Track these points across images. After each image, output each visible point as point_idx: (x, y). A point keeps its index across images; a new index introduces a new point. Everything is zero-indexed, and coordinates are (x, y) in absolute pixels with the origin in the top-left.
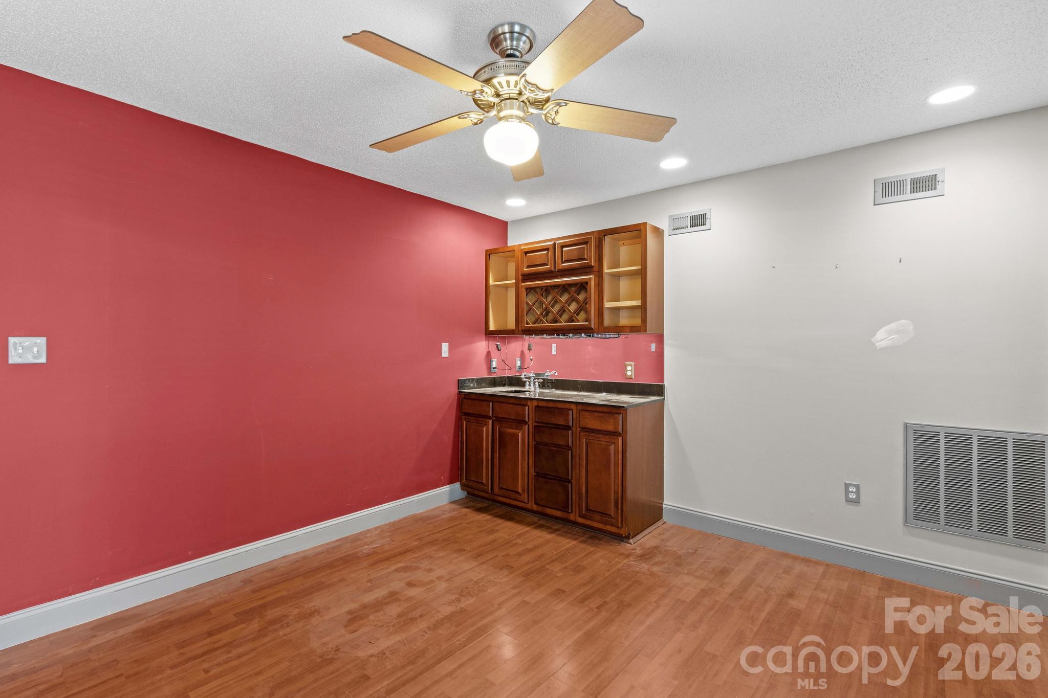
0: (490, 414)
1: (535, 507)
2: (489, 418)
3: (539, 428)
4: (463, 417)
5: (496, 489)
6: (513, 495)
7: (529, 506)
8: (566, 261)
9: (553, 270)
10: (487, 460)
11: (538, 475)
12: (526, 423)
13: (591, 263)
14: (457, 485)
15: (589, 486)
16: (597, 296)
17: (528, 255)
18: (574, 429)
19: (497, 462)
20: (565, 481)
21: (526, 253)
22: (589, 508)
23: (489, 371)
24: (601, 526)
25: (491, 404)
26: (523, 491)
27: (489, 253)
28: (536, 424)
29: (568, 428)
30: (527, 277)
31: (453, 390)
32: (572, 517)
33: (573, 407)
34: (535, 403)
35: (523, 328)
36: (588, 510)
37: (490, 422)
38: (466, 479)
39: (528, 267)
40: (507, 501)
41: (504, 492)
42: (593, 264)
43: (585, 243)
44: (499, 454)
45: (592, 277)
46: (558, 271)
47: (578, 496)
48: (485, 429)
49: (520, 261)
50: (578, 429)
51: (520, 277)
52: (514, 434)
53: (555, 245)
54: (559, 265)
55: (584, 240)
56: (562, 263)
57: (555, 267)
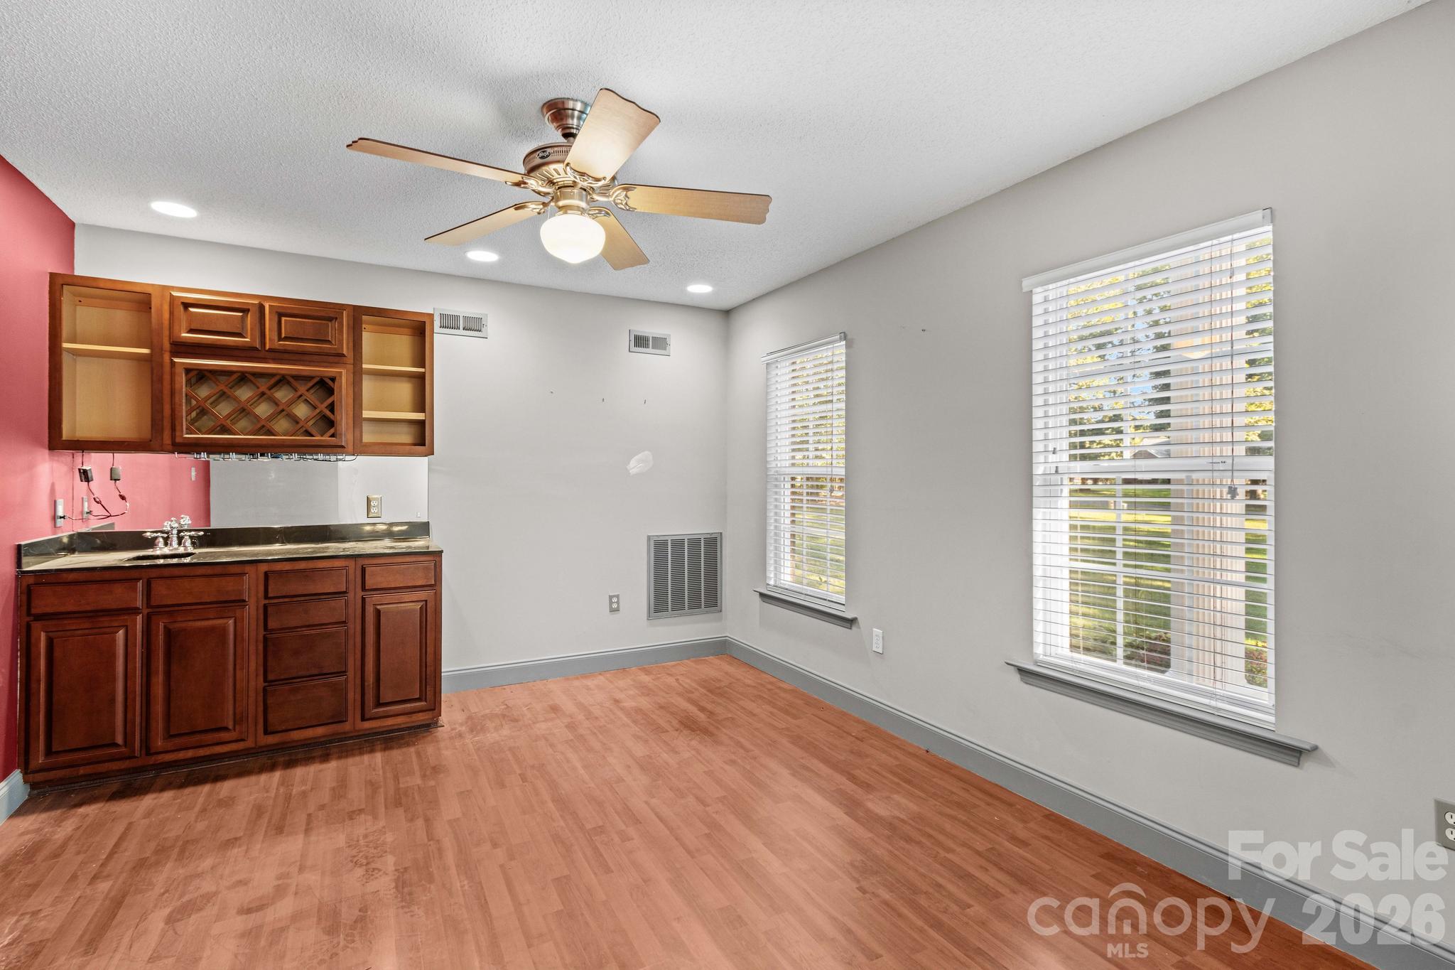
0: (139, 604)
1: (266, 740)
2: (136, 611)
3: (272, 607)
5: (159, 743)
6: (210, 737)
7: (249, 743)
8: (286, 339)
9: (257, 346)
10: (127, 691)
11: (271, 685)
12: (243, 604)
13: (342, 348)
14: (16, 774)
15: (381, 669)
16: (350, 401)
17: (192, 310)
18: (349, 595)
20: (333, 675)
21: (187, 305)
22: (382, 701)
23: (54, 527)
24: (402, 719)
25: (139, 586)
26: (236, 721)
27: (57, 283)
28: (267, 602)
29: (339, 594)
30: (184, 349)
32: (345, 730)
33: (351, 563)
34: (264, 568)
35: (178, 440)
36: (379, 704)
37: (139, 618)
39: (191, 331)
40: (190, 754)
41: (178, 741)
42: (345, 352)
43: (331, 319)
44: (168, 674)
45: (344, 372)
46: (271, 350)
47: (359, 690)
48: (121, 633)
49: (166, 316)
50: (360, 593)
51: (167, 345)
52: (213, 629)
53: (261, 307)
54: (271, 341)
55: (325, 314)
56: (279, 341)
57: (263, 343)
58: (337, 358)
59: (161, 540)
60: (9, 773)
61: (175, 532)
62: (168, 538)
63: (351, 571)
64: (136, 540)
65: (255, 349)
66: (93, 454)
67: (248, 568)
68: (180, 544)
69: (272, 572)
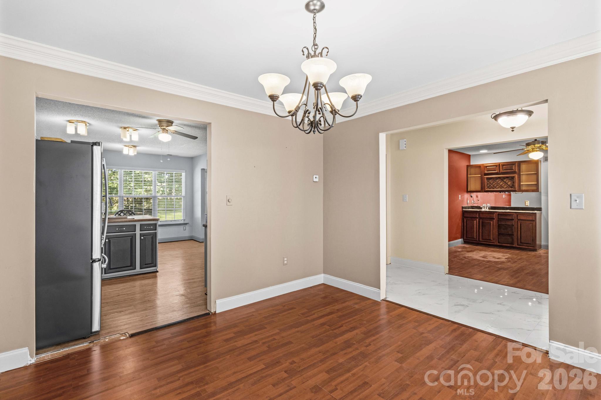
0: (478, 217)
1: (498, 244)
2: (477, 218)
3: (499, 220)
4: (464, 218)
5: (481, 240)
6: (489, 241)
7: (495, 244)
8: (504, 170)
9: (499, 172)
10: (476, 231)
11: (499, 234)
12: (494, 219)
13: (516, 170)
14: (462, 239)
15: (522, 236)
16: (518, 181)
17: (487, 167)
18: (515, 220)
19: (481, 231)
20: (511, 235)
21: (486, 167)
23: (468, 205)
24: (527, 247)
25: (478, 214)
26: (493, 239)
27: (468, 166)
29: (513, 220)
30: (486, 174)
31: (461, 209)
32: (514, 246)
33: (515, 214)
34: (498, 213)
35: (485, 190)
36: (521, 243)
37: (478, 219)
38: (466, 237)
39: (487, 171)
40: (486, 243)
41: (484, 240)
42: (516, 171)
43: (513, 165)
44: (482, 229)
45: (516, 175)
46: (501, 173)
47: (517, 239)
48: (475, 221)
49: (483, 169)
50: (517, 220)
51: (483, 174)
52: (489, 222)
53: (499, 165)
54: (501, 171)
55: (513, 164)
56: (503, 170)
57: (500, 172)
58: (514, 172)
59: (483, 208)
60: (461, 238)
61: (485, 206)
62: (484, 208)
63: (515, 215)
64: (479, 208)
65: (498, 173)
66: (474, 193)
67: (495, 213)
68: (486, 209)
69: (500, 214)
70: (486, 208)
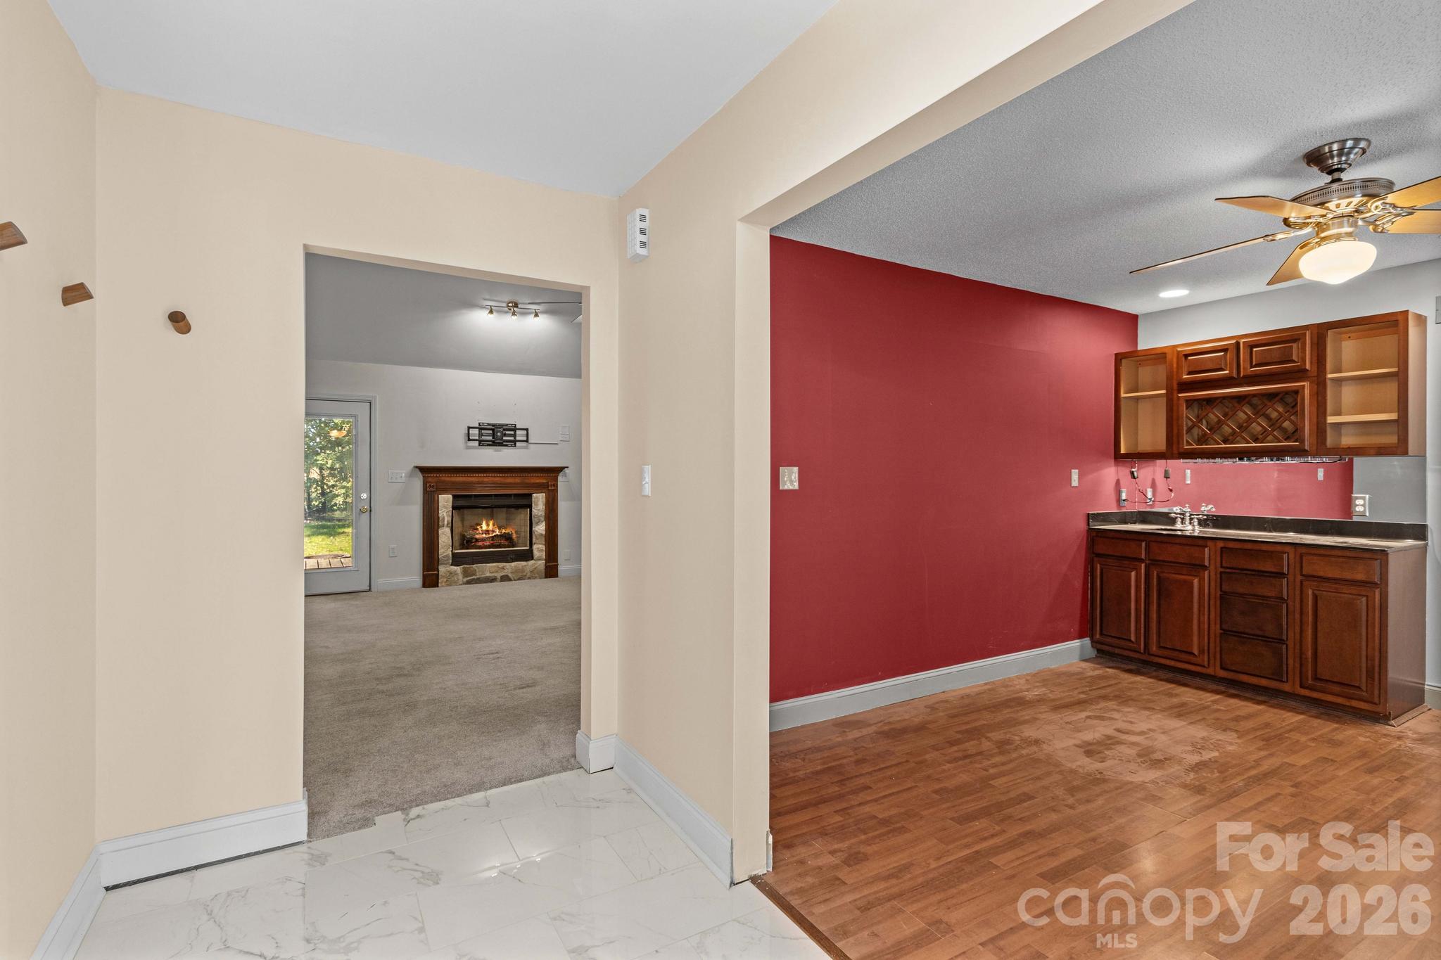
0: (1143, 557)
1: (1222, 674)
2: (1142, 561)
3: (1227, 574)
4: (1096, 559)
5: (1154, 649)
6: (1183, 656)
7: (1210, 671)
8: (1257, 365)
9: (1235, 375)
10: (1137, 610)
11: (1225, 633)
12: (1205, 568)
13: (1305, 364)
14: (1087, 641)
15: (1320, 648)
16: (1315, 410)
17: (1189, 358)
18: (1291, 577)
19: (1154, 616)
20: (1277, 641)
21: (1186, 356)
22: (1319, 676)
23: (1119, 506)
24: (1340, 700)
25: (1143, 544)
26: (1201, 651)
27: (1119, 358)
28: (1222, 570)
29: (1281, 575)
30: (1186, 386)
31: (1081, 525)
32: (1286, 687)
33: (1291, 550)
34: (1221, 544)
35: (1181, 450)
36: (1316, 678)
37: (1143, 565)
38: (1101, 634)
39: (1189, 373)
40: (1172, 663)
41: (1167, 653)
42: (1308, 367)
43: (1294, 341)
44: (1159, 605)
45: (1306, 384)
46: (1244, 377)
47: (1298, 660)
48: (1133, 574)
49: (1175, 366)
50: (1299, 578)
51: (1175, 386)
52: (1185, 581)
53: (1238, 344)
54: (1247, 369)
55: (1291, 336)
56: (1251, 367)
57: (1239, 372)
58: (1300, 374)
59: (1180, 520)
60: (1081, 637)
61: (1188, 514)
62: (1183, 519)
63: (1292, 556)
65: (1232, 378)
67: (1210, 543)
68: (1190, 523)
69: (1230, 549)
70: (1191, 519)
